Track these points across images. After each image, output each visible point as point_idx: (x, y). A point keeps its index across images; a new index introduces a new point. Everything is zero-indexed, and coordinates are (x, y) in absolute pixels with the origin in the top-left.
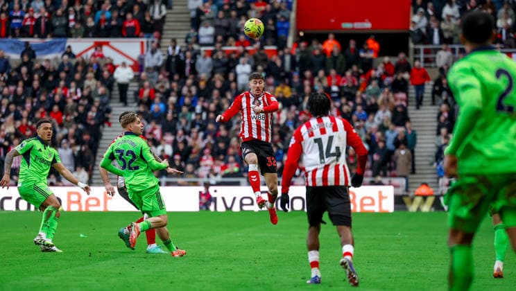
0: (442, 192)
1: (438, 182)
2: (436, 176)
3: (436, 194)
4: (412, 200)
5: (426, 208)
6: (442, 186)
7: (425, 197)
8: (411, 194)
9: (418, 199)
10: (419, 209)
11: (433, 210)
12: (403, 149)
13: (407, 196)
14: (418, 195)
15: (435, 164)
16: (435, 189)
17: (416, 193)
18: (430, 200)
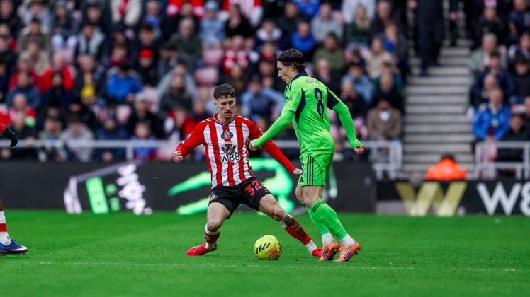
0: (481, 173)
1: (473, 152)
2: (470, 138)
3: (469, 176)
4: (417, 190)
5: (447, 209)
6: (482, 160)
7: (444, 185)
8: (416, 177)
9: (430, 189)
10: (431, 210)
11: (462, 212)
12: (384, 110)
13: (405, 181)
14: (431, 180)
15: (471, 112)
16: (470, 167)
17: (427, 176)
18: (457, 190)
